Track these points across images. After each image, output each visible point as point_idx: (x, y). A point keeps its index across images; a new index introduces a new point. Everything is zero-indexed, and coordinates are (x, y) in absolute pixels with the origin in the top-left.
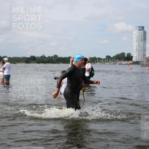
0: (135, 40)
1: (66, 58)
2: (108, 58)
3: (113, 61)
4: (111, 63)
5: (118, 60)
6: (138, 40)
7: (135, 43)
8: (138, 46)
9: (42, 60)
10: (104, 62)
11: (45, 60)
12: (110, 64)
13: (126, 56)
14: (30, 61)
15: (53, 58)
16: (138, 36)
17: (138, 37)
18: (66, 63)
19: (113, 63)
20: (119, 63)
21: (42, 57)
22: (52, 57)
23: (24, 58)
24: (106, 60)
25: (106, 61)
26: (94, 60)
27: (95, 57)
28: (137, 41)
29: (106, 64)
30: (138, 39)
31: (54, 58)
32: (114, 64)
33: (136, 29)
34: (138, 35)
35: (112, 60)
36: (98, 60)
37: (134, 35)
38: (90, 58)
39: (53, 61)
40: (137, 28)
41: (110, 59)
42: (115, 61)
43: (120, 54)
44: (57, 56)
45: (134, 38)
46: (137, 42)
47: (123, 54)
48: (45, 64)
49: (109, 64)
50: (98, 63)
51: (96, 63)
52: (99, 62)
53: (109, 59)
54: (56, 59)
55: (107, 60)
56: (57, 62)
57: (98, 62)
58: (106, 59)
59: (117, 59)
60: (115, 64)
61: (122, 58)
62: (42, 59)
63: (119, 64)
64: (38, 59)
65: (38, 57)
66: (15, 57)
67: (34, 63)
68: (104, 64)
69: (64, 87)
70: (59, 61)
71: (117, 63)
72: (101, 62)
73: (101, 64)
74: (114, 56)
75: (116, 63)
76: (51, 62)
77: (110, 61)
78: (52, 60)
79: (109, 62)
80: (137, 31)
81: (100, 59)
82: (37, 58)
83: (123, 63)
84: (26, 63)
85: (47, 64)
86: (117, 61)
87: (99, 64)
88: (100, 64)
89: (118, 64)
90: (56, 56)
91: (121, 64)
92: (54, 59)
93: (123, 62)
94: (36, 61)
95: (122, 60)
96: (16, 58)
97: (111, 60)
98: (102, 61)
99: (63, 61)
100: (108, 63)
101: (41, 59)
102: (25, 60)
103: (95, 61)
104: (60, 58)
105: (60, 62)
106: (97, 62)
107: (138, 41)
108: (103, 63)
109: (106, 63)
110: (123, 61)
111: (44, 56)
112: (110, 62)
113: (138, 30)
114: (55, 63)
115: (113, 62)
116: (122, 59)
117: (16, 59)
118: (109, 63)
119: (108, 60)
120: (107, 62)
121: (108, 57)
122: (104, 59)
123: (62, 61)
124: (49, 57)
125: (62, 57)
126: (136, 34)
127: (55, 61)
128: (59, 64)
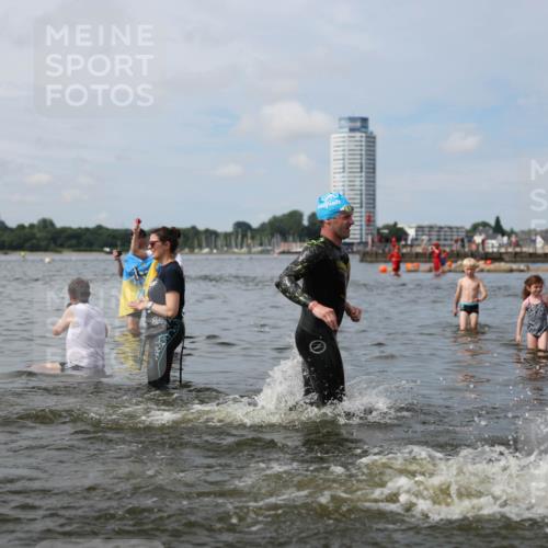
0: (336, 165)
1: (87, 230)
2: (240, 230)
3: (259, 242)
4: (254, 250)
5: (278, 237)
6: (347, 166)
7: (337, 175)
8: (346, 188)
10: (228, 245)
11: (6, 238)
12: (249, 252)
13: (305, 222)
15: (35, 231)
16: (346, 153)
17: (347, 157)
18: (85, 251)
19: (260, 248)
20: (281, 250)
22: (32, 226)
24: (233, 237)
25: (233, 244)
26: (189, 239)
27: (194, 228)
28: (344, 168)
29: (234, 253)
30: (347, 161)
31: (40, 231)
32: (262, 252)
33: (341, 128)
34: (346, 148)
35: (258, 237)
36: (206, 238)
37: (332, 149)
39: (34, 241)
40: (343, 122)
41: (249, 234)
42: (266, 241)
43: (284, 215)
44: (52, 224)
45: (332, 158)
46: (345, 175)
47: (295, 216)
48: (6, 254)
49: (244, 253)
50: (206, 250)
51: (196, 251)
52: (207, 246)
53: (244, 236)
54: (49, 236)
55: (237, 237)
56: (52, 246)
57: (204, 244)
58: (235, 233)
59: (272, 235)
60: (267, 252)
61: (291, 232)
63: (283, 253)
68: (226, 252)
70: (59, 242)
71: (273, 250)
72: (216, 247)
73: (215, 251)
74: (263, 225)
75: (269, 248)
76: (28, 245)
77: (249, 241)
78: (33, 237)
79: (245, 245)
80: (346, 135)
81: (211, 236)
83: (294, 250)
86: (274, 240)
87: (207, 254)
88: (211, 253)
89: (277, 251)
90: (46, 224)
91: (289, 253)
92: (39, 235)
93: (294, 245)
95: (291, 238)
97: (253, 238)
99: (74, 242)
100: (242, 247)
103: (196, 242)
104: (64, 230)
105: (62, 246)
106: (200, 247)
107: (347, 170)
108: (225, 249)
109: (236, 250)
110: (294, 241)
111: (2, 223)
112: (248, 246)
113: (347, 130)
114: (46, 249)
115: (261, 245)
116: (294, 234)
118: (245, 250)
119: (240, 236)
120: (237, 247)
121: (243, 229)
122: (227, 235)
123: (69, 243)
124: (21, 227)
125: (70, 229)
126: (340, 142)
127: (43, 243)
128: (60, 252)
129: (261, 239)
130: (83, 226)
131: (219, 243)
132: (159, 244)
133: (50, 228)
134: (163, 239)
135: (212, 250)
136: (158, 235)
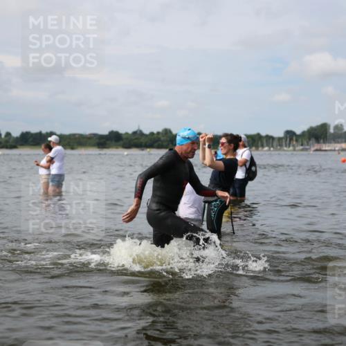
2: (288, 136)
3: (300, 143)
4: (297, 148)
5: (313, 140)
9: (136, 141)
10: (281, 145)
11: (143, 140)
12: (294, 150)
14: (108, 142)
15: (160, 136)
19: (301, 147)
20: (316, 148)
21: (135, 133)
22: (158, 133)
23: (95, 135)
24: (284, 140)
25: (284, 144)
26: (256, 141)
27: (259, 134)
29: (285, 150)
31: (163, 136)
32: (302, 150)
35: (300, 140)
36: (266, 141)
38: (246, 135)
39: (160, 142)
41: (294, 138)
42: (305, 142)
43: (318, 126)
44: (170, 132)
47: (325, 126)
48: (143, 150)
49: (291, 151)
50: (266, 148)
51: (260, 149)
52: (267, 145)
53: (291, 139)
54: (168, 139)
55: (286, 140)
57: (265, 144)
58: (285, 137)
59: (310, 139)
60: (306, 150)
61: (322, 137)
62: (136, 139)
63: (317, 150)
64: (127, 139)
65: (127, 133)
66: (74, 135)
67: (117, 148)
68: (280, 150)
69: (185, 203)
71: (310, 149)
72: (272, 146)
73: (272, 149)
74: (304, 133)
75: (307, 147)
76: (156, 144)
77: (294, 143)
78: (159, 140)
79: (291, 145)
81: (269, 139)
82: (124, 137)
84: (99, 148)
85: (148, 150)
86: (311, 142)
87: (267, 151)
88: (269, 150)
89: (313, 149)
90: (167, 132)
91: (320, 150)
92: (162, 138)
94: (121, 142)
95: (322, 141)
96: (77, 136)
97: (297, 141)
98: (275, 143)
100: (289, 147)
101: (133, 138)
102: (97, 141)
103: (260, 143)
106: (263, 146)
108: (279, 147)
109: (285, 148)
111: (141, 131)
112: (293, 146)
115: (302, 145)
116: (323, 139)
117: (76, 139)
118: (291, 148)
119: (288, 140)
120: (286, 146)
121: (290, 135)
122: (280, 139)
124: (152, 134)
127: (165, 144)
129: (302, 141)
131: (275, 144)
133: (169, 134)
135: (270, 148)
136: (227, 139)
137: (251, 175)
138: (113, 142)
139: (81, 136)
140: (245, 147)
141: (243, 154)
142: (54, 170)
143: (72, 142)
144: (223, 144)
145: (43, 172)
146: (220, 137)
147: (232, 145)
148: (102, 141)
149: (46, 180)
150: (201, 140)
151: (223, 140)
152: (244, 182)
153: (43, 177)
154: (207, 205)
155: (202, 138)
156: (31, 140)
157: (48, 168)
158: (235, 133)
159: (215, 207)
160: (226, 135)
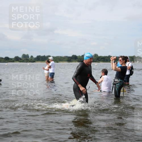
1: (106, 57)
14: (72, 60)
18: (106, 62)
21: (83, 56)
23: (66, 57)
26: (133, 59)
44: (97, 55)
51: (135, 62)
54: (97, 58)
56: (97, 61)
64: (79, 58)
65: (79, 56)
66: (58, 57)
67: (75, 62)
70: (99, 60)
82: (78, 57)
84: (68, 62)
88: (139, 63)
90: (96, 55)
92: (94, 58)
94: (77, 60)
99: (103, 60)
101: (82, 58)
102: (67, 59)
104: (100, 57)
105: (100, 61)
117: (59, 58)
123: (102, 60)
125: (102, 56)
127: (95, 60)
128: (99, 62)
130: (105, 56)
132: (122, 60)
133: (97, 56)
134: (123, 59)
136: (122, 58)
137: (131, 73)
138: (74, 59)
139: (61, 57)
140: (129, 61)
141: (129, 64)
142: (51, 71)
143: (58, 59)
144: (120, 60)
145: (46, 72)
146: (119, 58)
147: (124, 60)
148: (69, 59)
149: (47, 75)
150: (111, 59)
151: (120, 59)
152: (129, 76)
153: (46, 74)
154: (114, 85)
155: (112, 59)
156: (41, 59)
157: (48, 70)
158: (125, 56)
159: (117, 86)
160: (121, 57)
